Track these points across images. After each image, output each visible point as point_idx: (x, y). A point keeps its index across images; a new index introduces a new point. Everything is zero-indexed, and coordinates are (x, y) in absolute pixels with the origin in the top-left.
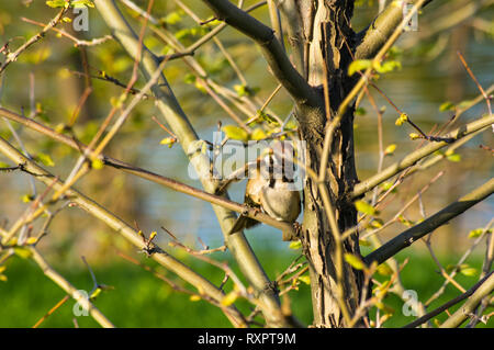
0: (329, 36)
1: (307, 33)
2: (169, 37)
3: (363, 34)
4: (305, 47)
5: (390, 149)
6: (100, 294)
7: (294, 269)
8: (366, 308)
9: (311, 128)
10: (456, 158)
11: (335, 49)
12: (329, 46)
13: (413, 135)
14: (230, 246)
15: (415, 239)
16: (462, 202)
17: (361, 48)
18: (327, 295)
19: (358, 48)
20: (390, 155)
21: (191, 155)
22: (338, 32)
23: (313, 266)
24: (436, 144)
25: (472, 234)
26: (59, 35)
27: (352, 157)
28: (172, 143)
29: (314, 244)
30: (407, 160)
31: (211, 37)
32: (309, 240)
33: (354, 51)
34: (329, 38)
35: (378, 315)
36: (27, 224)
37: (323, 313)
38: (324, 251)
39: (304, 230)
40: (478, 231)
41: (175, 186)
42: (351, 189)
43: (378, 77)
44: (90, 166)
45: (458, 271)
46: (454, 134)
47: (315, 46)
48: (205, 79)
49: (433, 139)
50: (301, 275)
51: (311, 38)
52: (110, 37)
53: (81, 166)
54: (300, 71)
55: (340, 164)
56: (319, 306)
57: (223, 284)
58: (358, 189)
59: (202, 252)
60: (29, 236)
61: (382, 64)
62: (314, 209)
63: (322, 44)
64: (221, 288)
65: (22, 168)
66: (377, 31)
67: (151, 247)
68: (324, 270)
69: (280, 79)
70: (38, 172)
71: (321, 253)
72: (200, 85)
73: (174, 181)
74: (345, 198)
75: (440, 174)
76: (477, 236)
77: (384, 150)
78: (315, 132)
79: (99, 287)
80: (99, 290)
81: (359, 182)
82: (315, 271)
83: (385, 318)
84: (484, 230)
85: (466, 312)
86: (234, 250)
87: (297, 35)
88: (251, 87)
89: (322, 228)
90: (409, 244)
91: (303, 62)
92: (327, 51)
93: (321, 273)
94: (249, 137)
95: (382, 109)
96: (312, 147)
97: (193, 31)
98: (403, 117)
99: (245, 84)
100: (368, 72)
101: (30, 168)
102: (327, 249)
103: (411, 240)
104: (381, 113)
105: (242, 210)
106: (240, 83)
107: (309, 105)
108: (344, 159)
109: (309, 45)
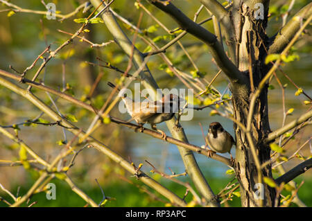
0: (252, 40)
1: (238, 38)
3: (273, 38)
4: (237, 47)
5: (290, 111)
6: (107, 202)
7: (230, 187)
9: (240, 97)
11: (255, 48)
12: (252, 45)
13: (306, 102)
14: (189, 172)
15: (308, 168)
17: (272, 47)
18: (251, 204)
19: (270, 47)
20: (290, 115)
22: (257, 37)
23: (242, 185)
26: (81, 41)
27: (267, 115)
29: (243, 171)
30: (303, 118)
32: (239, 169)
33: (268, 49)
38: (249, 176)
39: (236, 162)
42: (266, 136)
44: (102, 122)
47: (243, 46)
48: (172, 67)
50: (234, 191)
51: (240, 41)
52: (113, 41)
54: (233, 61)
55: (259, 120)
57: (185, 196)
58: (271, 136)
59: (171, 176)
60: (64, 165)
61: (287, 57)
62: (242, 149)
63: (247, 44)
64: (183, 199)
65: (59, 123)
66: (282, 36)
67: (139, 173)
68: (249, 188)
69: (221, 67)
70: (68, 126)
71: (247, 177)
74: (262, 142)
77: (286, 111)
78: (243, 100)
79: (106, 198)
80: (106, 200)
81: (271, 132)
82: (244, 188)
86: (191, 175)
87: (232, 39)
88: (201, 72)
89: (248, 161)
90: (304, 171)
91: (235, 56)
92: (250, 49)
93: (247, 190)
94: (202, 103)
95: (286, 85)
96: (241, 110)
97: (165, 37)
98: (300, 91)
99: (197, 70)
100: (278, 62)
101: (64, 123)
102: (251, 175)
103: (305, 169)
104: (284, 88)
105: (197, 149)
106: (194, 70)
107: (240, 83)
108: (261, 117)
109: (239, 45)
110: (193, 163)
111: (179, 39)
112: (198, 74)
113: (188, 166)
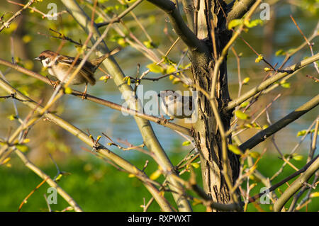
0: (210, 7)
1: (196, 5)
2: (100, 12)
3: (232, 5)
4: (195, 14)
5: (246, 80)
6: (61, 178)
7: (189, 157)
8: (242, 179)
9: (200, 66)
10: (287, 86)
11: (214, 15)
12: (210, 13)
13: (267, 69)
14: (147, 144)
15: (267, 137)
16: (297, 112)
17: (231, 14)
18: (212, 173)
19: (229, 14)
20: (246, 84)
21: (120, 86)
22: (215, 4)
23: (202, 155)
24: (281, 74)
25: (299, 133)
26: (32, 11)
27: (226, 84)
28: (107, 79)
29: (203, 141)
30: (263, 85)
31: (129, 12)
32: (199, 139)
33: (227, 15)
34: (210, 8)
35: (248, 184)
36: (23, 131)
37: (209, 185)
38: (209, 145)
39: (196, 132)
40: (303, 132)
41: (113, 106)
42: (226, 105)
43: (247, 30)
44: (64, 92)
45: (291, 157)
46: (293, 68)
47: (201, 13)
48: (124, 38)
49: (279, 71)
50: (192, 162)
51: (198, 8)
52: (65, 12)
53: (58, 92)
54: (191, 28)
55: (219, 89)
56: (207, 180)
57: (145, 168)
58: (231, 105)
59: (129, 148)
60: (25, 138)
61: (250, 22)
62: (202, 118)
63: (206, 11)
64: (143, 171)
65: (13, 96)
66: (241, 2)
67: (98, 145)
68: (210, 158)
69: (180, 35)
70: (23, 99)
71: (207, 147)
72: (121, 42)
73: (112, 103)
74: (222, 111)
75: (279, 95)
76: (302, 135)
77: (242, 81)
78: (202, 69)
79: (61, 173)
80: (61, 175)
81: (231, 100)
82: (204, 158)
83: (252, 186)
84: (307, 131)
85: (302, 182)
86: (150, 146)
87: (190, 6)
88: (155, 42)
89: (208, 130)
90: (264, 140)
91: (193, 23)
92: (208, 17)
93: (208, 159)
94: (165, 71)
95: (241, 54)
96: (200, 78)
97: (117, 7)
98: (260, 58)
99: (151, 41)
100: (241, 28)
101: (18, 96)
102: (211, 144)
103: (265, 137)
104: (239, 57)
105: (156, 120)
106: (147, 40)
107: (199, 51)
108: (221, 86)
109: (197, 13)
110: (151, 134)
111: (132, 10)
112: (152, 44)
113: (146, 137)
